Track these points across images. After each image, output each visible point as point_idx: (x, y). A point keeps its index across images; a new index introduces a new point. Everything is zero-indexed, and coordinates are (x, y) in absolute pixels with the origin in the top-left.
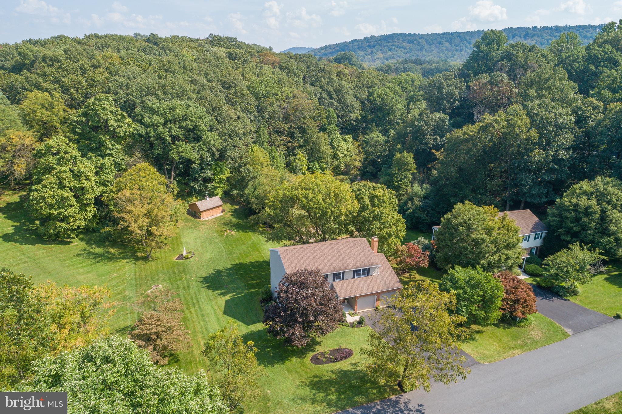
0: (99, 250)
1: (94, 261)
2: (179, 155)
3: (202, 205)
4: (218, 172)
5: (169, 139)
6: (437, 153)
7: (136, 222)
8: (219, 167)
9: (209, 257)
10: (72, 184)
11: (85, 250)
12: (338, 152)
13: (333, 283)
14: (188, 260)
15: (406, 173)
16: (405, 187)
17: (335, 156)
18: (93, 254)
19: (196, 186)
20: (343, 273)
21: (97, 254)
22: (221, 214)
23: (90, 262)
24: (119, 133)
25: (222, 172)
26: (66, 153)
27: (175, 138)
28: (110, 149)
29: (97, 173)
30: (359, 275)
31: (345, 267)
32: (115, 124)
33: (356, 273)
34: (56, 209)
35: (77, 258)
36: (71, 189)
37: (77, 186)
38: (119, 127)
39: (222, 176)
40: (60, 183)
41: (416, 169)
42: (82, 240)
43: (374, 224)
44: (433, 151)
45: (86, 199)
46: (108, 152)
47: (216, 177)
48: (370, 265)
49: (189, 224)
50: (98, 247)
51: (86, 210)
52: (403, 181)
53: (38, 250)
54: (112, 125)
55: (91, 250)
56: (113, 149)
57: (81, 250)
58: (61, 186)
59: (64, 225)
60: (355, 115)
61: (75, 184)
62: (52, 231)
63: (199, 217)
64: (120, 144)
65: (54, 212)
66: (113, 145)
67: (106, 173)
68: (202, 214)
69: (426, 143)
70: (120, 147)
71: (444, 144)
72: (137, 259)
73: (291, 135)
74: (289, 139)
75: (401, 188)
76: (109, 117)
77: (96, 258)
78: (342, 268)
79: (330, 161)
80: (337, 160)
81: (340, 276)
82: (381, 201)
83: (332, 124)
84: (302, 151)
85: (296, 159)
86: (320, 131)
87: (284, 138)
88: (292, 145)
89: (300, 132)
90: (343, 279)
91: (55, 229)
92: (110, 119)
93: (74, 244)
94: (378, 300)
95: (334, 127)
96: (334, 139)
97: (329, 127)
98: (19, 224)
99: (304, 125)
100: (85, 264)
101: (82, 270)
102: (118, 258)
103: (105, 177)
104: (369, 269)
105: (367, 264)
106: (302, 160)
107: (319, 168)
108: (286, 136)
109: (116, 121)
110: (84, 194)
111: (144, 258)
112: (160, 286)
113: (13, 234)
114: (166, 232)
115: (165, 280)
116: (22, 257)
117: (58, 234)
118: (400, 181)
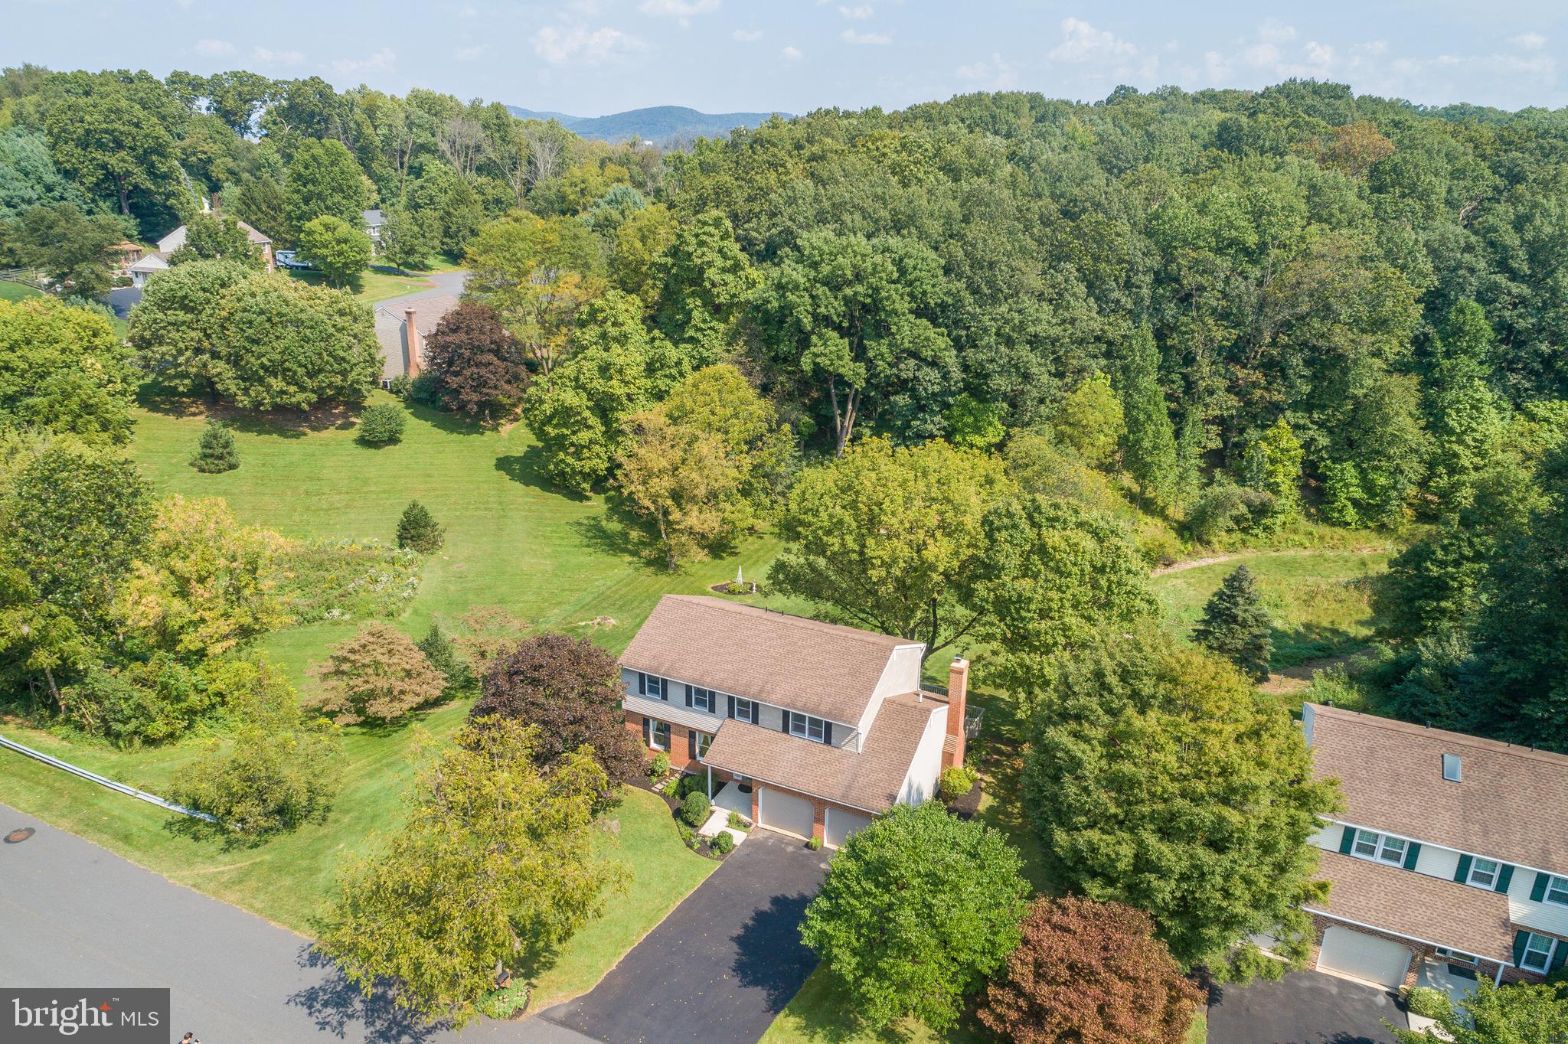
0: (614, 526)
1: (585, 541)
2: (815, 363)
4: (966, 425)
5: (808, 321)
7: (645, 483)
10: (595, 383)
11: (595, 518)
12: (1460, 449)
13: (729, 722)
17: (1443, 459)
18: (599, 529)
20: (756, 706)
21: (604, 531)
24: (718, 296)
26: (617, 324)
27: (821, 322)
28: (698, 329)
29: (650, 369)
30: (800, 729)
31: (761, 691)
32: (717, 278)
33: (791, 722)
34: (555, 427)
35: (568, 528)
36: (589, 394)
37: (601, 389)
38: (725, 284)
40: (577, 379)
42: (609, 499)
45: (618, 420)
46: (691, 333)
48: (829, 715)
50: (620, 522)
51: (618, 444)
53: (527, 496)
54: (710, 279)
55: (604, 523)
56: (702, 330)
57: (588, 518)
58: (579, 386)
59: (570, 460)
61: (598, 384)
62: (552, 467)
64: (726, 321)
66: (704, 321)
67: (666, 376)
70: (721, 327)
72: (649, 563)
73: (1274, 368)
74: (1257, 376)
75: (1452, 589)
76: (706, 259)
77: (594, 537)
78: (754, 690)
79: (1414, 469)
80: (1452, 471)
81: (747, 710)
82: (1051, 564)
83: (1465, 352)
84: (1302, 422)
85: (1265, 439)
86: (1401, 368)
87: (1241, 373)
88: (1262, 397)
89: (1308, 363)
90: (755, 721)
91: (557, 465)
92: (710, 264)
93: (589, 503)
94: (819, 819)
95: (1467, 364)
96: (1459, 402)
97: (1446, 363)
98: (540, 444)
99: (1322, 343)
100: (565, 542)
101: (548, 550)
102: (625, 551)
103: (662, 384)
104: (829, 726)
105: (824, 707)
106: (1284, 444)
107: (1354, 481)
108: (1254, 368)
109: (724, 270)
110: (613, 409)
111: (661, 563)
112: (613, 621)
113: (517, 459)
114: (698, 519)
115: (638, 615)
116: (492, 499)
117: (562, 473)
118: (1457, 564)
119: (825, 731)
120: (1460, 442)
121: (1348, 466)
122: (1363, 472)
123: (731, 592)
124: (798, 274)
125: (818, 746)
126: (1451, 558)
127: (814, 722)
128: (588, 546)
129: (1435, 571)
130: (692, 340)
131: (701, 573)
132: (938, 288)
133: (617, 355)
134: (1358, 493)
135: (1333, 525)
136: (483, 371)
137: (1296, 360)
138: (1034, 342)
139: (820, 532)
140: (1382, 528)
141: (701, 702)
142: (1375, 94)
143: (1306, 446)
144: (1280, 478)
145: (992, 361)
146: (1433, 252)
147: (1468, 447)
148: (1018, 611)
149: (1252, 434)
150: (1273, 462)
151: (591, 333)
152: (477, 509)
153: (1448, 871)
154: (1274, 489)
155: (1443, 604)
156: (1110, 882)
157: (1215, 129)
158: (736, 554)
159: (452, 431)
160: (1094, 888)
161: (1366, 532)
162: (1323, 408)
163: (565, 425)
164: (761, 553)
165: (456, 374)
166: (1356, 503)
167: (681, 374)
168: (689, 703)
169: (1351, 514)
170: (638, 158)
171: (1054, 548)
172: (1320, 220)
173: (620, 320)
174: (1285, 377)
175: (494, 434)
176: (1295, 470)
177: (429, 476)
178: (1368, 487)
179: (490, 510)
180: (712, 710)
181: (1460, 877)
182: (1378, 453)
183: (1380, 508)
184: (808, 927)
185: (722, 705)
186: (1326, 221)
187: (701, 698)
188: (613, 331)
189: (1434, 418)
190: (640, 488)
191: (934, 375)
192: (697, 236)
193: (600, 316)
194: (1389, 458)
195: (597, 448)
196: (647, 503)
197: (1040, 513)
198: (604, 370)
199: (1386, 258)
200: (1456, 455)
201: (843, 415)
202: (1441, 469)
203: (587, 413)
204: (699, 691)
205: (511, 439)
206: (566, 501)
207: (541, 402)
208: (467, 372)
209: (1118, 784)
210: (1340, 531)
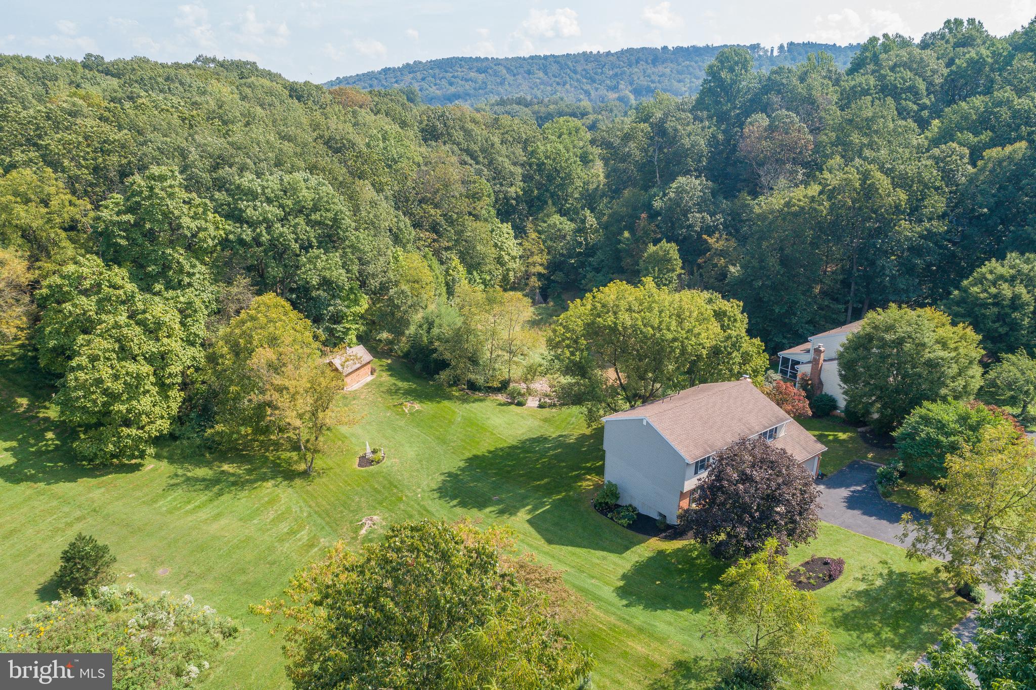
1: (209, 493)
4: (351, 301)
5: (295, 246)
6: (711, 241)
8: (353, 293)
9: (413, 453)
10: (145, 348)
11: (176, 475)
12: (503, 253)
14: (383, 465)
21: (205, 479)
22: (370, 378)
24: (205, 241)
25: (357, 303)
26: (113, 287)
28: (189, 275)
32: (193, 225)
34: (123, 402)
35: (173, 493)
37: (155, 350)
38: (200, 229)
39: (358, 309)
40: (122, 349)
41: (682, 268)
42: (158, 457)
44: (705, 236)
45: (170, 375)
46: (187, 280)
47: (348, 312)
48: (778, 422)
50: (198, 466)
51: (168, 398)
54: (187, 227)
55: (189, 474)
56: (194, 274)
57: (171, 477)
59: (134, 431)
61: (151, 347)
64: (202, 262)
65: (121, 407)
66: (193, 266)
68: (346, 380)
69: (690, 226)
70: (204, 268)
71: (718, 225)
72: (287, 477)
74: (433, 236)
77: (208, 487)
85: (449, 268)
87: (424, 235)
88: (440, 246)
89: (447, 223)
93: (148, 468)
95: (492, 211)
100: (197, 503)
101: (201, 515)
102: (252, 482)
104: (775, 429)
106: (460, 269)
108: (427, 231)
112: (377, 517)
113: (17, 466)
115: (373, 506)
116: (66, 509)
119: (774, 434)
123: (378, 462)
127: (770, 432)
174: (442, 233)
200: (502, 257)
202: (498, 266)
206: (128, 476)
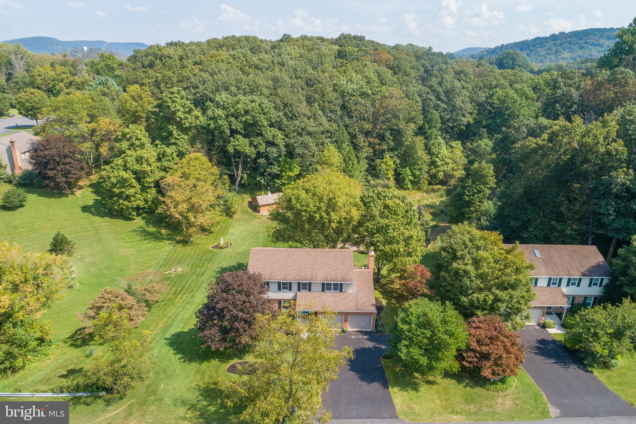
0: (152, 229)
1: (143, 238)
2: (234, 149)
3: (262, 200)
4: (286, 168)
5: (228, 132)
7: (175, 207)
8: (287, 164)
9: (242, 250)
10: (135, 167)
11: (141, 227)
12: (437, 159)
13: (298, 293)
14: (222, 250)
15: (481, 186)
16: (478, 203)
17: (433, 163)
18: (147, 232)
19: (262, 181)
20: (310, 284)
21: (149, 232)
23: (139, 239)
24: (184, 124)
25: (291, 170)
26: (137, 139)
27: (234, 132)
28: (176, 139)
29: (159, 159)
30: (329, 289)
31: (312, 278)
32: (182, 116)
33: (325, 287)
34: (118, 188)
35: (131, 233)
36: (132, 172)
37: (138, 169)
38: (186, 118)
39: (291, 174)
40: (125, 166)
41: (495, 183)
42: (143, 218)
43: (377, 237)
45: (147, 182)
46: (173, 141)
47: (284, 174)
48: (342, 280)
49: (245, 217)
50: (154, 227)
51: (147, 192)
52: (476, 196)
53: (104, 222)
54: (179, 117)
55: (147, 229)
56: (178, 139)
57: (138, 227)
58: (126, 169)
59: (126, 203)
60: (468, 119)
61: (137, 167)
62: (116, 207)
63: (259, 212)
64: (187, 134)
65: (116, 190)
66: (179, 135)
67: (167, 160)
68: (261, 208)
70: (186, 137)
72: (178, 242)
73: (382, 138)
74: (377, 141)
75: (473, 203)
76: (177, 108)
77: (146, 235)
78: (309, 278)
79: (425, 168)
80: (435, 167)
81: (306, 286)
82: (392, 212)
83: (434, 127)
84: (392, 155)
85: (382, 162)
86: (416, 134)
87: (372, 140)
88: (380, 148)
89: (391, 135)
90: (310, 290)
91: (118, 206)
92: (178, 110)
93: (135, 221)
94: (346, 321)
95: (435, 131)
96: (434, 144)
97: (429, 131)
98: (99, 198)
99: (395, 127)
100: (134, 240)
101: (128, 244)
102: (163, 239)
103: (165, 164)
104: (341, 285)
105: (339, 278)
106: (389, 164)
107: (410, 174)
108: (375, 138)
109: (185, 113)
110: (144, 178)
111: (185, 242)
112: (180, 269)
113: (91, 206)
114: (201, 220)
115: (188, 265)
116: (88, 226)
117: (122, 210)
118: (473, 195)
119: (339, 287)
120: (437, 157)
121: (407, 169)
122: (411, 170)
123: (221, 248)
124: (220, 112)
125: (337, 293)
126: (471, 193)
127: (336, 285)
128: (145, 240)
129: (467, 198)
130: (174, 144)
131: (203, 242)
132: (274, 115)
133: (144, 153)
134: (411, 178)
135: (405, 190)
136: (68, 167)
137: (388, 134)
138: (310, 134)
139: (312, 213)
140: (419, 189)
141: (285, 288)
142: (372, 40)
143: (394, 163)
144: (390, 176)
145: (296, 142)
146: (420, 95)
147: (439, 158)
148: (385, 231)
149: (378, 161)
150: (387, 170)
151: (125, 145)
152: (82, 232)
153: (545, 284)
154: (388, 179)
155: (471, 209)
156: (483, 309)
157: (336, 52)
158: (212, 232)
159: (50, 197)
160: (479, 313)
161: (414, 191)
162: (397, 150)
163: (123, 187)
164: (222, 230)
165: (52, 169)
166: (411, 181)
167: (173, 159)
168: (279, 289)
169: (410, 186)
170: (71, 63)
171: (392, 206)
172: (383, 84)
173: (139, 137)
174: (385, 140)
175: (73, 196)
176: (393, 173)
177: (50, 220)
178: (414, 175)
179: (90, 231)
180: (290, 290)
181: (549, 285)
182: (415, 163)
183: (418, 183)
184: (401, 352)
185: (295, 287)
186: (385, 85)
187: (284, 286)
188: (137, 143)
189: (428, 149)
190: (173, 210)
191: (274, 150)
192: (170, 98)
193: (128, 136)
194: (419, 165)
195: (138, 196)
196: (178, 216)
197: (381, 195)
198: (139, 160)
199: (406, 97)
200: (436, 162)
201: (237, 170)
202: (432, 167)
203: (133, 181)
204: (284, 284)
205: (83, 197)
206: (124, 222)
207: (109, 178)
208: (59, 168)
209: (481, 277)
210: (407, 191)
